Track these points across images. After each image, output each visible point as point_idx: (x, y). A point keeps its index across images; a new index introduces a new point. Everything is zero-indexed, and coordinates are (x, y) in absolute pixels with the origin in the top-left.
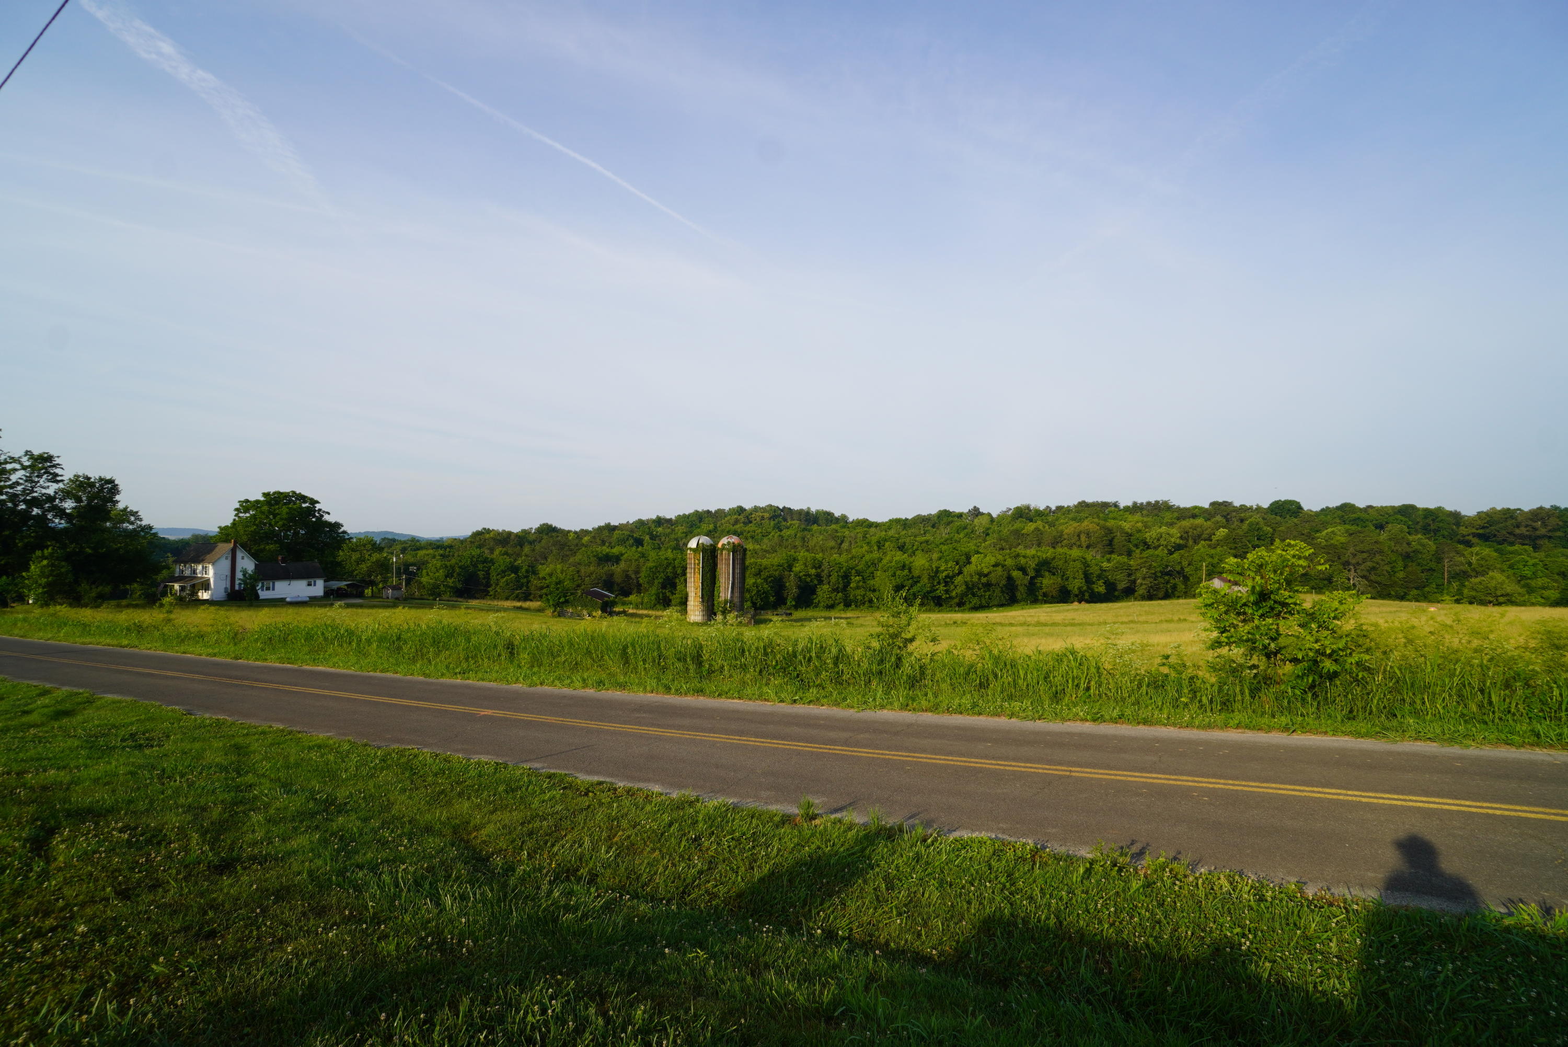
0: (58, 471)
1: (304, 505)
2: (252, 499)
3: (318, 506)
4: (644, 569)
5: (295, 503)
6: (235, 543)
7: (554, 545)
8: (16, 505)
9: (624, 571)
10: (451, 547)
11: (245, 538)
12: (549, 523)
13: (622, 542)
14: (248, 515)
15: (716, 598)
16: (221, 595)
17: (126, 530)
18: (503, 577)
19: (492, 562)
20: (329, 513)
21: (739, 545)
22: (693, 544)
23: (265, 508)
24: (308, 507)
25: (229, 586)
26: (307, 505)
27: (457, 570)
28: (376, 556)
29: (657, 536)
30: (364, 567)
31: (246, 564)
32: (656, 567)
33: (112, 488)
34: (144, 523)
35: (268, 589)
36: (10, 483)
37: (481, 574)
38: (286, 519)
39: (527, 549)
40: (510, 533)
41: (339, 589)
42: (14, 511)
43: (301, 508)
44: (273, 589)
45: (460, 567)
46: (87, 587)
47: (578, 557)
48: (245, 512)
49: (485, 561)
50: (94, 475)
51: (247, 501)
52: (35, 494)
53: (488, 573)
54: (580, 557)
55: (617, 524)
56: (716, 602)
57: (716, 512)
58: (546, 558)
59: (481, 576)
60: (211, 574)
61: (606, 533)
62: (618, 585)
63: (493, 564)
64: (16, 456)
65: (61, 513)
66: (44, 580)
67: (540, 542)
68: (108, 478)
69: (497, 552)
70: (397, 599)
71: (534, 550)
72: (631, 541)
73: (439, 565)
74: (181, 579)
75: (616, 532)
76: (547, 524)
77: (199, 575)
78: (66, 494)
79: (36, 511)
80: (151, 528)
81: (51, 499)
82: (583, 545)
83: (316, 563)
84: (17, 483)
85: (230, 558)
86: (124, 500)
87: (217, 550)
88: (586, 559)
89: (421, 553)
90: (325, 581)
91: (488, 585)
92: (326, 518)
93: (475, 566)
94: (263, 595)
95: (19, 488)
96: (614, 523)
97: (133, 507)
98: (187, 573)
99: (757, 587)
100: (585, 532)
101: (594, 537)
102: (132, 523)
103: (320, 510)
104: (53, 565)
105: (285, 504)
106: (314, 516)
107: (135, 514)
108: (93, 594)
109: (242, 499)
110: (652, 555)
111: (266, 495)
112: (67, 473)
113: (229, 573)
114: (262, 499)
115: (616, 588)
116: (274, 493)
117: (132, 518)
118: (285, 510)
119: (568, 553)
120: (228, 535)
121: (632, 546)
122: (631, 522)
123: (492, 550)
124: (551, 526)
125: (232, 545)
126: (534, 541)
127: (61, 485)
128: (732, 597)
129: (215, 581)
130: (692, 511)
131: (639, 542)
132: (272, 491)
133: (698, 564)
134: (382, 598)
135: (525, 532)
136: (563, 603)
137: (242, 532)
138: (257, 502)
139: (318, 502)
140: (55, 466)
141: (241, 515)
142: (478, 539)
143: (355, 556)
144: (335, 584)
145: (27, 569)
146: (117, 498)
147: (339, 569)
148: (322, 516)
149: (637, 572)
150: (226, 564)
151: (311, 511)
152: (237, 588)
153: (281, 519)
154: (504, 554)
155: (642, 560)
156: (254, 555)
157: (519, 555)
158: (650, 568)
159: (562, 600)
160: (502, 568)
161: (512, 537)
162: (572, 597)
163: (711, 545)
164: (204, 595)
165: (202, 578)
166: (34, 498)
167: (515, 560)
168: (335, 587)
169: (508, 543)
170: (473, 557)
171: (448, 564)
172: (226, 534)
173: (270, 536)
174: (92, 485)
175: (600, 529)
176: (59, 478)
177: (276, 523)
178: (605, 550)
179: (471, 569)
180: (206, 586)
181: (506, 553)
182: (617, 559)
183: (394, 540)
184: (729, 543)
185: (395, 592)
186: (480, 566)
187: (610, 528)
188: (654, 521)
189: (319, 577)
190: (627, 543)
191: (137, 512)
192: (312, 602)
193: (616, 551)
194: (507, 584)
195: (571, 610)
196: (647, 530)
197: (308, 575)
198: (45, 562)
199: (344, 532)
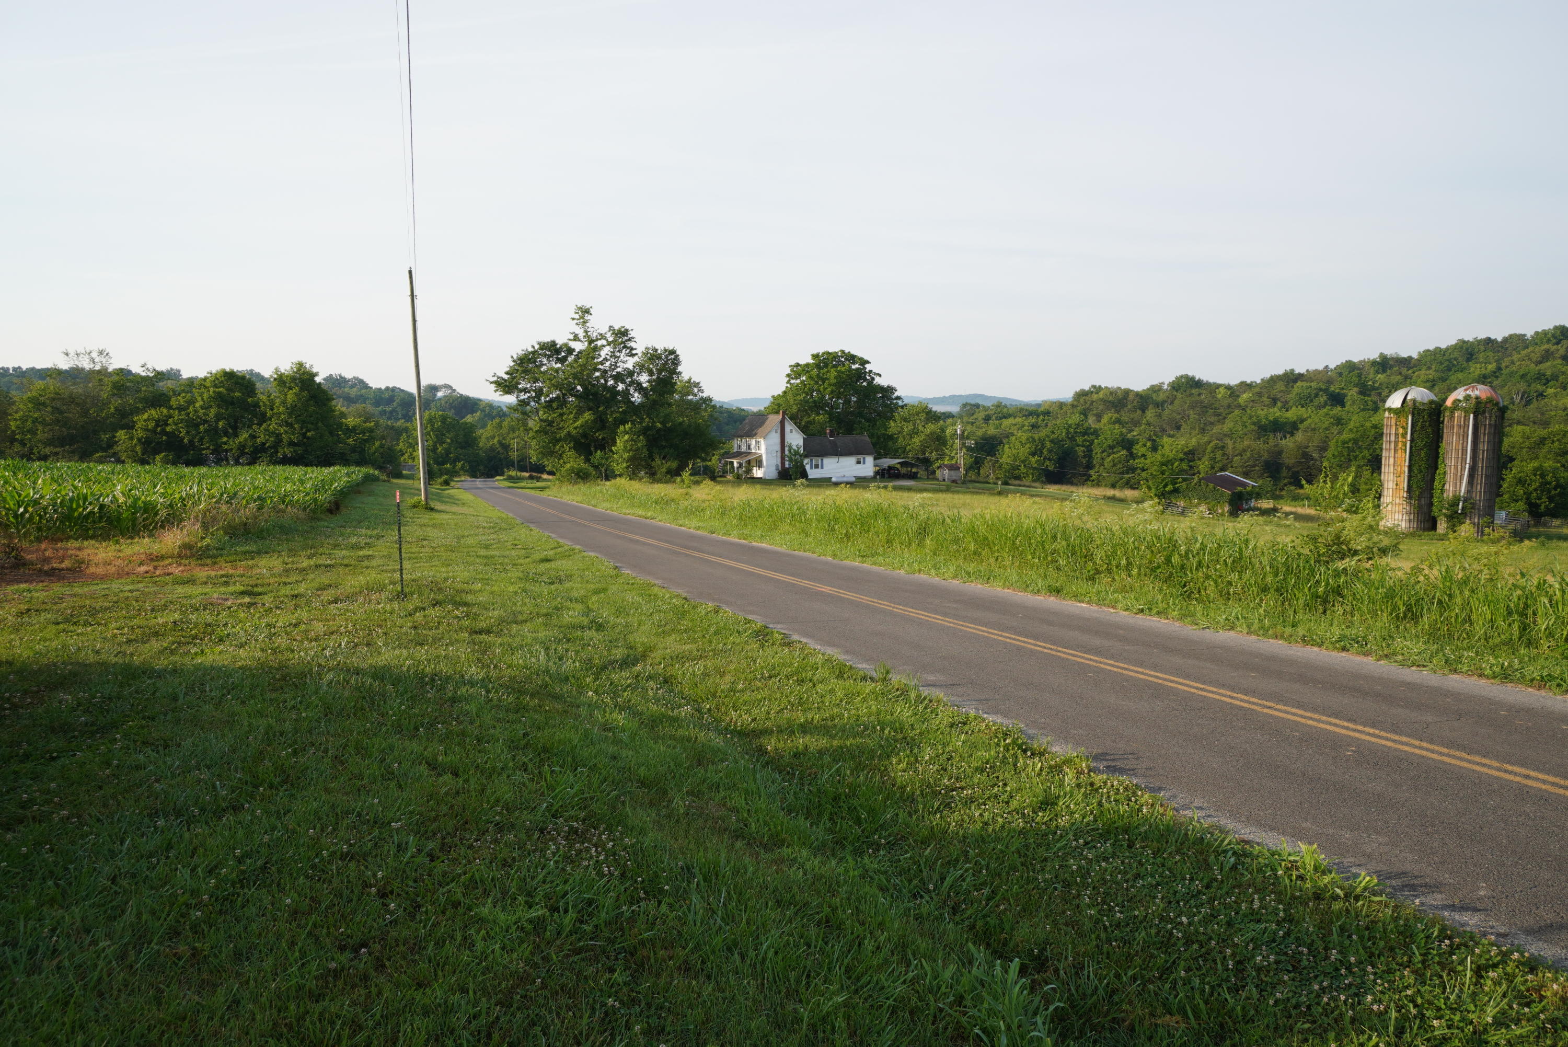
0: (632, 344)
1: (854, 367)
2: (802, 362)
3: (868, 367)
4: (1332, 444)
5: (844, 365)
6: (784, 413)
7: (1192, 407)
8: (606, 381)
9: (1299, 447)
10: (1047, 413)
11: (795, 409)
12: (1191, 374)
13: (1306, 400)
14: (798, 381)
15: (1436, 493)
16: (772, 473)
17: (691, 401)
18: (1109, 455)
19: (1096, 433)
20: (880, 375)
21: (1490, 401)
22: (1395, 401)
23: (815, 372)
24: (858, 369)
25: (779, 464)
26: (857, 366)
27: (1048, 445)
28: (931, 427)
29: (1374, 388)
30: (917, 441)
31: (796, 439)
32: (1356, 441)
33: (675, 359)
34: (705, 395)
35: (817, 467)
36: (601, 359)
37: (1080, 451)
38: (835, 385)
39: (1150, 414)
40: (1127, 392)
41: (890, 468)
42: (605, 386)
43: (850, 369)
44: (822, 467)
45: (1052, 441)
46: (659, 462)
47: (1228, 426)
48: (796, 378)
49: (1086, 432)
50: (660, 347)
51: (798, 365)
52: (619, 370)
53: (1089, 450)
54: (1231, 425)
55: (1303, 371)
56: (1435, 500)
57: (1505, 340)
58: (1178, 428)
59: (1080, 454)
60: (762, 451)
61: (1281, 386)
62: (1289, 468)
63: (1097, 436)
64: (603, 332)
65: (639, 387)
66: (626, 455)
67: (1172, 403)
68: (671, 348)
69: (1105, 419)
70: (954, 481)
71: (1160, 416)
72: (1323, 399)
73: (1024, 439)
74: (738, 454)
75: (1299, 384)
76: (1186, 377)
77: (753, 451)
78: (641, 367)
79: (621, 387)
80: (710, 400)
81: (631, 373)
82: (1239, 406)
83: (866, 438)
84: (606, 359)
85: (779, 431)
86: (687, 371)
87: (768, 422)
88: (1240, 428)
89: (1006, 422)
90: (875, 459)
91: (1089, 466)
92: (878, 381)
93: (1072, 439)
94: (812, 473)
95: (608, 364)
96: (1300, 369)
97: (695, 379)
98: (744, 449)
99: (1543, 476)
100: (1245, 386)
101: (1259, 394)
102: (695, 395)
103: (870, 371)
104: (632, 440)
105: (834, 366)
106: (865, 380)
107: (697, 385)
108: (664, 470)
109: (793, 363)
110: (1355, 421)
111: (815, 356)
112: (640, 347)
113: (779, 449)
114: (811, 361)
115: (1284, 472)
116: (824, 353)
117: (696, 390)
118: (833, 374)
119: (1213, 419)
120: (779, 405)
121: (1321, 407)
122: (1332, 366)
123: (1099, 417)
124: (1193, 379)
125: (780, 417)
126: (1164, 402)
127: (636, 359)
128: (1469, 491)
129: (766, 458)
130: (1453, 342)
131: (1337, 400)
132: (821, 351)
133: (1404, 435)
134: (937, 479)
135: (1156, 389)
136: (1171, 492)
137: (792, 402)
138: (807, 365)
139: (868, 362)
140: (629, 340)
141: (792, 381)
142: (1082, 400)
143: (908, 427)
144: (887, 462)
145: (614, 443)
146: (680, 369)
147: (890, 443)
148: (873, 379)
149: (1323, 449)
150: (775, 438)
151: (861, 374)
152: (787, 466)
153: (830, 385)
154: (1114, 423)
155: (1335, 430)
156: (804, 429)
157: (1137, 423)
158: (1344, 443)
159: (1169, 488)
160: (1110, 442)
161: (1131, 397)
162: (1184, 485)
163: (1432, 402)
164: (758, 473)
165: (755, 453)
166: (618, 373)
167: (1130, 431)
168: (886, 466)
169: (1125, 406)
170: (1070, 426)
171: (1036, 437)
172: (778, 405)
173: (818, 406)
174: (659, 357)
175: (1273, 380)
176: (634, 352)
177: (825, 389)
178: (1275, 413)
179: (1068, 444)
180: (759, 464)
181: (1118, 421)
182: (1292, 427)
183: (977, 406)
184: (1467, 398)
185: (952, 472)
186: (1079, 440)
187: (1291, 378)
188: (1374, 363)
189: (868, 453)
190: (1316, 402)
191: (699, 383)
192: (860, 482)
193: (1291, 415)
194: (1114, 465)
195: (1182, 504)
196: (1355, 379)
197: (856, 451)
198: (626, 437)
199: (898, 398)
